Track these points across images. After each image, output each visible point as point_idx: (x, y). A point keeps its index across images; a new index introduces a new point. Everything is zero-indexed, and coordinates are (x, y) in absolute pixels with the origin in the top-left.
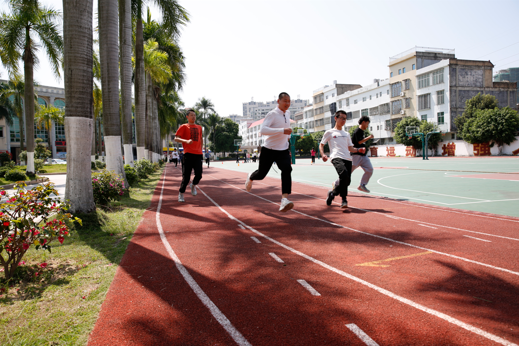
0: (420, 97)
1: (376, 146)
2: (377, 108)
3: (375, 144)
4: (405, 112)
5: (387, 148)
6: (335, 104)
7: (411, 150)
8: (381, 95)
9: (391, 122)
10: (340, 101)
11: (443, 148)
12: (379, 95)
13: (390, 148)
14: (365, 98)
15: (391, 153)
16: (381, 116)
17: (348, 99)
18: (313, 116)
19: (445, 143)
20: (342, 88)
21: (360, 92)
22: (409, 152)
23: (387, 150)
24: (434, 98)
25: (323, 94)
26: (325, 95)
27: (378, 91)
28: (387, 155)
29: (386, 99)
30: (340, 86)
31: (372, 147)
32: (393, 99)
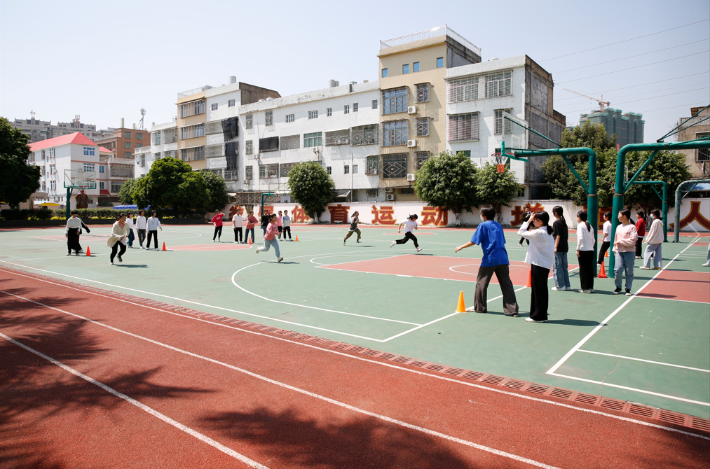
0: (454, 117)
1: (344, 204)
2: (346, 132)
3: (343, 200)
4: (417, 142)
5: (374, 207)
6: (236, 119)
7: (435, 214)
8: (356, 109)
9: (381, 159)
10: (249, 116)
11: (513, 213)
12: (351, 110)
13: (382, 208)
14: (316, 112)
15: (382, 217)
16: (355, 148)
17: (269, 113)
18: (174, 141)
19: (518, 205)
20: (251, 93)
21: (302, 101)
22: (429, 218)
23: (375, 212)
24: (489, 122)
25: (204, 100)
26: (209, 103)
27: (350, 102)
28: (374, 222)
29: (370, 116)
30: (247, 87)
31: (336, 204)
32: (388, 118)
